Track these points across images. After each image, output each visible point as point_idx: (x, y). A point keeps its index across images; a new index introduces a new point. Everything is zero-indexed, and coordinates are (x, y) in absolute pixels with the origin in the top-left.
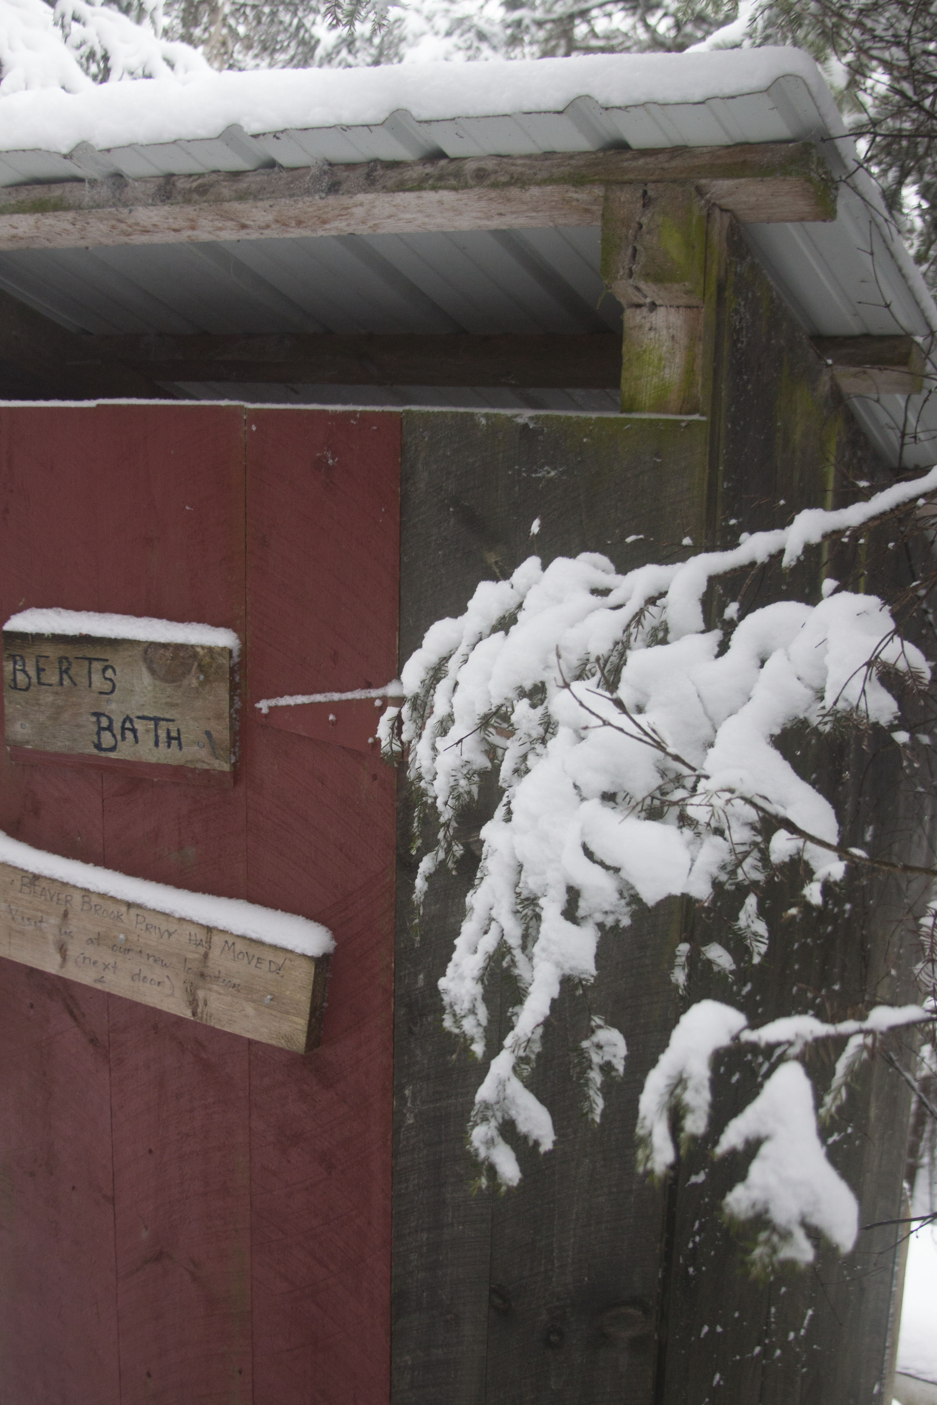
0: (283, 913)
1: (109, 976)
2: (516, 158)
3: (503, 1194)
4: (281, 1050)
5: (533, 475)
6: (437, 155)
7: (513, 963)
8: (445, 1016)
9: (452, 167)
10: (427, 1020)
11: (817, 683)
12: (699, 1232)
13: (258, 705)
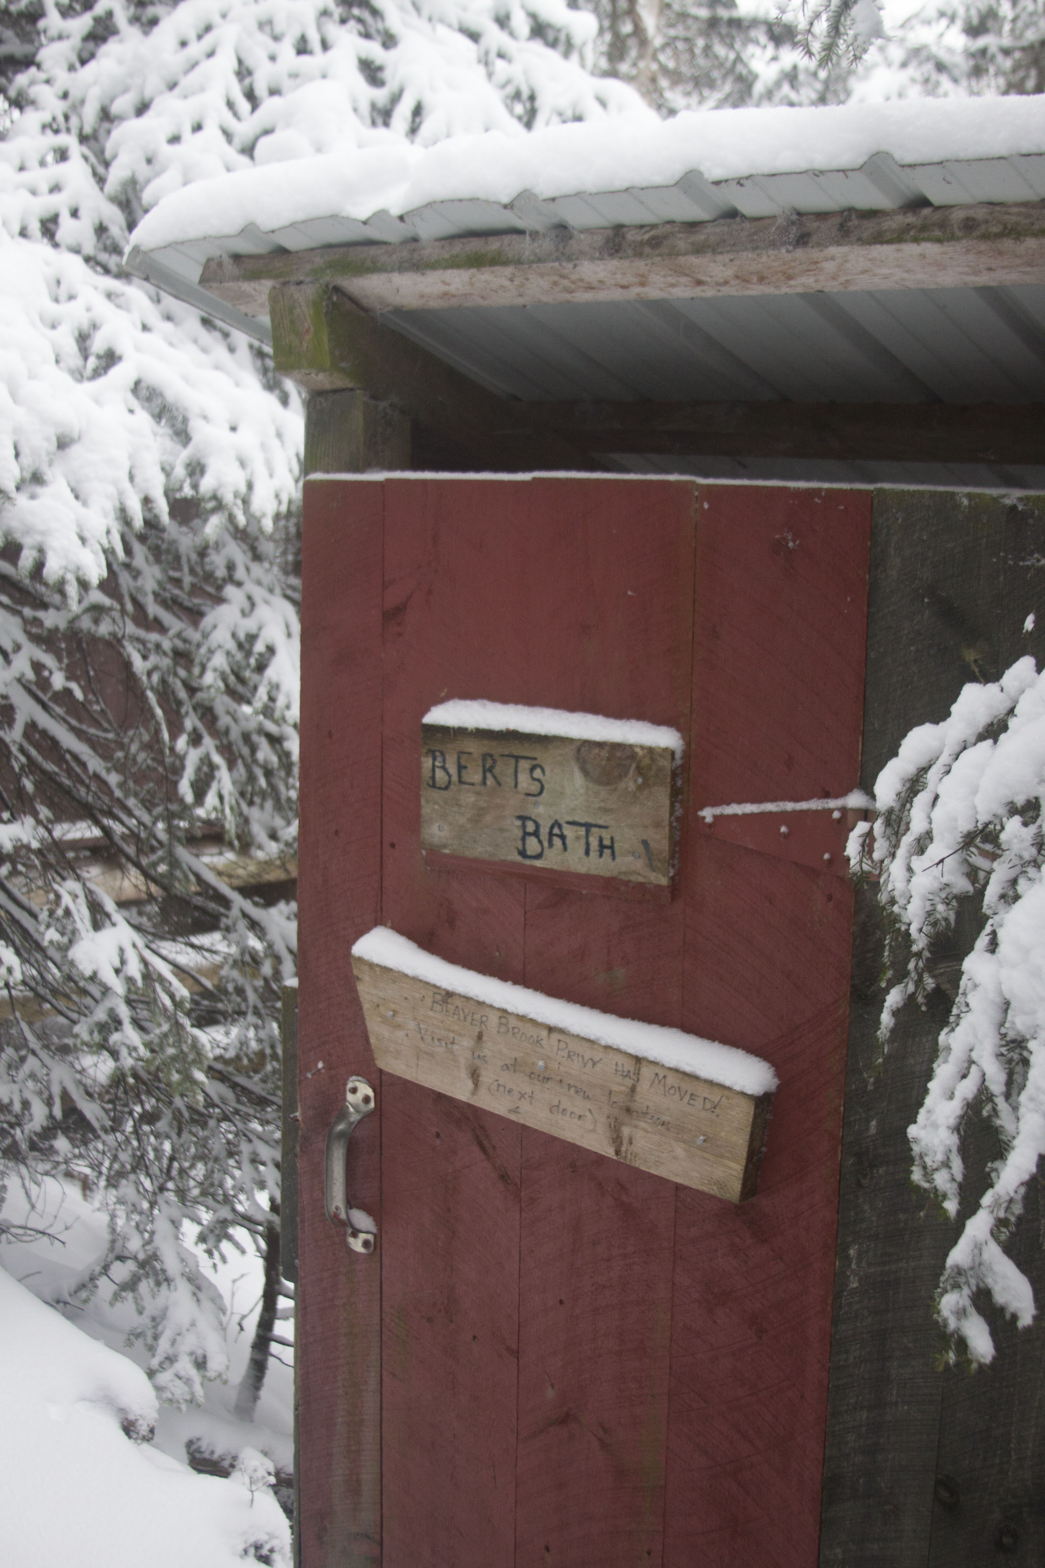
0: (721, 1046)
1: (525, 1106)
2: (1010, 206)
3: (974, 1372)
4: (712, 1197)
5: (1021, 564)
6: (920, 203)
7: (995, 1111)
8: (914, 1168)
9: (937, 216)
10: (878, 1172)
13: (702, 813)
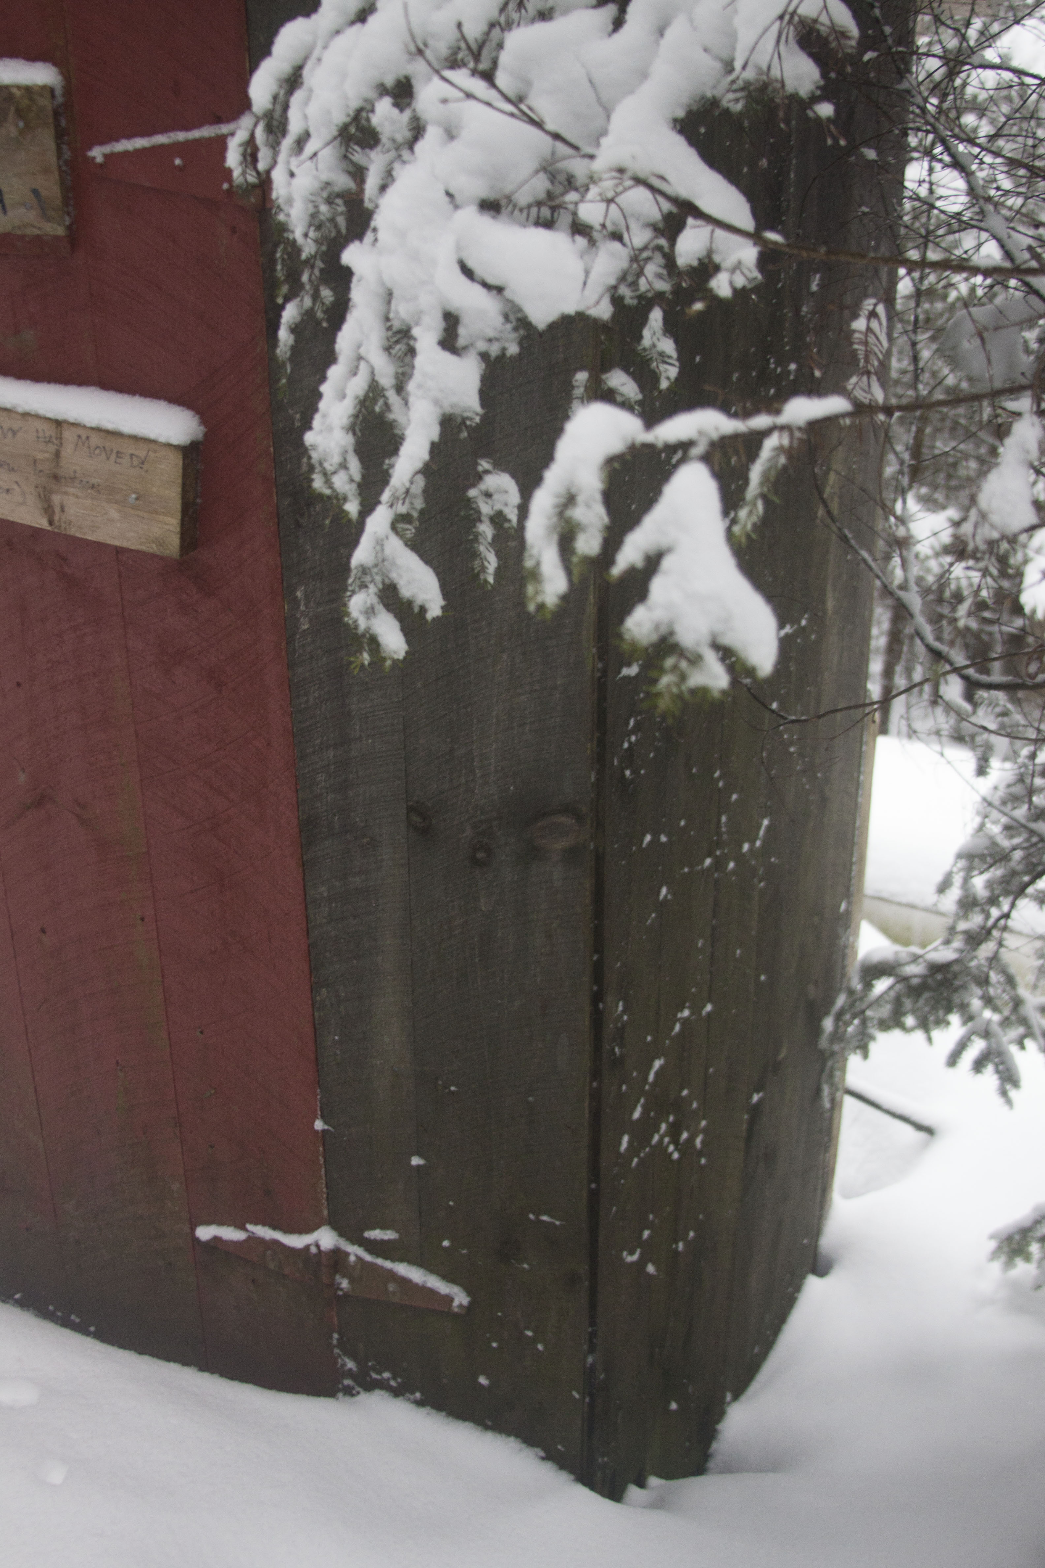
0: (142, 399)
3: (387, 670)
4: (153, 556)
7: (387, 407)
8: (315, 476)
10: (315, 508)
11: (725, 55)
12: (634, 731)
13: (91, 154)
